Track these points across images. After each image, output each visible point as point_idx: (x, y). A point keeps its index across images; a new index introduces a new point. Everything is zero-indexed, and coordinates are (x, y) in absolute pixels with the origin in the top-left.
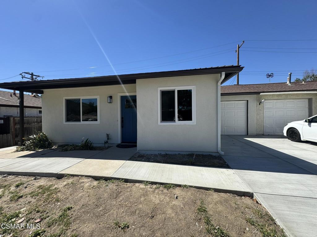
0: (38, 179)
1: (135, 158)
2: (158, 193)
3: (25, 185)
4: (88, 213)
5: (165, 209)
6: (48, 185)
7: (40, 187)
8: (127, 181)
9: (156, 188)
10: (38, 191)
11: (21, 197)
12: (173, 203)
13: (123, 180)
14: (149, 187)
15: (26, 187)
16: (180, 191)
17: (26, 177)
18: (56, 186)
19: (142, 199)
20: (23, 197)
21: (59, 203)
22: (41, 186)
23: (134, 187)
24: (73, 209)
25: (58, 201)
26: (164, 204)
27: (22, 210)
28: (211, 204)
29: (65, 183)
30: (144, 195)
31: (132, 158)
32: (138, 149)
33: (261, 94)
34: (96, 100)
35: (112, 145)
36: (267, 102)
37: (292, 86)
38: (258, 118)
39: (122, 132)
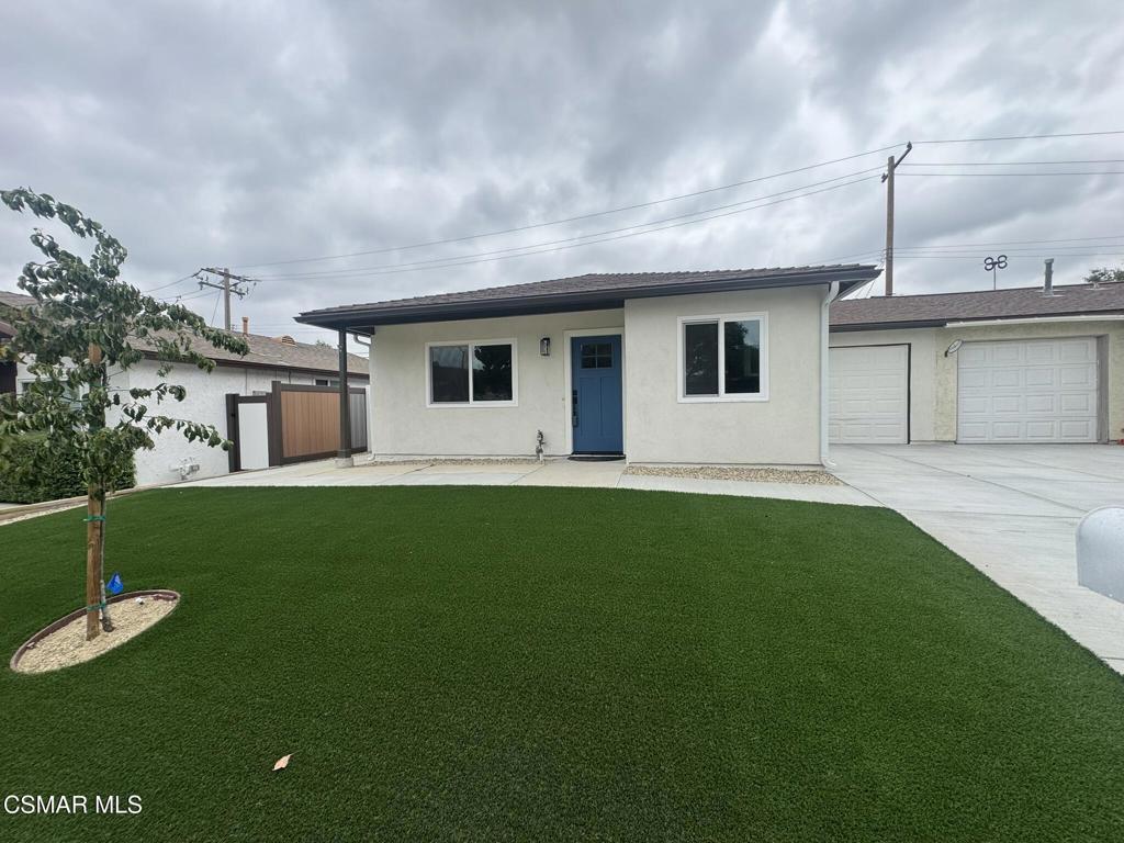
31: (625, 473)
32: (628, 460)
33: (949, 325)
34: (509, 347)
35: (551, 460)
36: (966, 346)
37: (1054, 299)
38: (940, 395)
39: (575, 426)
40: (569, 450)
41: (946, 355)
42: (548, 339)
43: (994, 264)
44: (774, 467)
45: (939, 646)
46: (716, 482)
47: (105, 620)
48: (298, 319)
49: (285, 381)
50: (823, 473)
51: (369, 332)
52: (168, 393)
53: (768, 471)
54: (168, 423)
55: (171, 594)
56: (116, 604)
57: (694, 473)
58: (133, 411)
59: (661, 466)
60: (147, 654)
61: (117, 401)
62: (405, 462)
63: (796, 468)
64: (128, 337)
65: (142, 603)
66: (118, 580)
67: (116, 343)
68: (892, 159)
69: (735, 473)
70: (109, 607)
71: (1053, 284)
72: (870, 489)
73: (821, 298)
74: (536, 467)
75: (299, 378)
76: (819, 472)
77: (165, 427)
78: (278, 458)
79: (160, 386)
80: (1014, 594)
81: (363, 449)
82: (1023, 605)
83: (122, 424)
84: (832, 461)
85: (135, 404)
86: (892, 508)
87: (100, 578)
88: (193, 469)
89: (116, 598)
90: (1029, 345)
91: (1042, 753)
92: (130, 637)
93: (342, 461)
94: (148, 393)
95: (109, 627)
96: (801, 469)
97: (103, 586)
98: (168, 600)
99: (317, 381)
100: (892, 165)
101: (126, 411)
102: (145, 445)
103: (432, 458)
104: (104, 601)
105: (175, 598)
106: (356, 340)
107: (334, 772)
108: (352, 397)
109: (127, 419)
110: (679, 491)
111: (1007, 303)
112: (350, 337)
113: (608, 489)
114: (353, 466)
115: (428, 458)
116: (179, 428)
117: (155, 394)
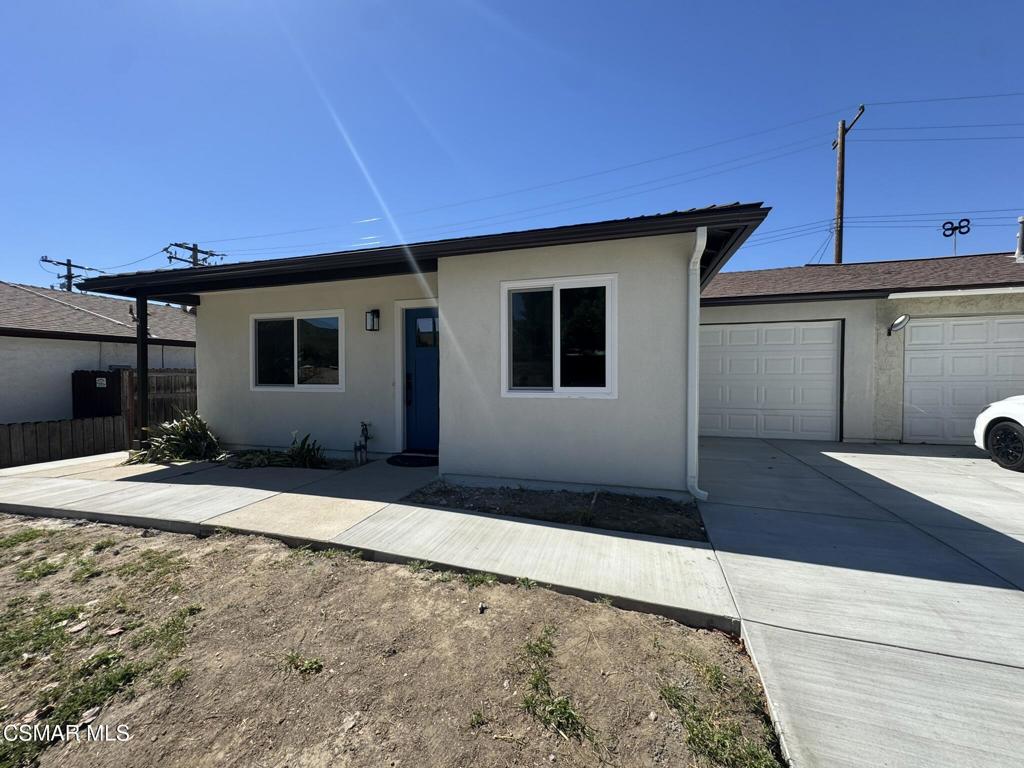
0: (152, 535)
1: (424, 495)
2: (438, 593)
3: (117, 548)
4: (234, 625)
5: (434, 638)
6: (168, 551)
7: (146, 555)
8: (369, 555)
9: (438, 581)
10: (139, 563)
11: (98, 574)
12: (466, 622)
13: (359, 553)
14: (421, 575)
15: (117, 553)
16: (503, 594)
17: (126, 528)
18: (185, 555)
19: (386, 606)
20: (103, 575)
21: (176, 597)
22: (150, 551)
23: (378, 574)
24: (201, 614)
25: (175, 590)
26: (439, 622)
27: (89, 604)
28: (578, 636)
29: (208, 550)
30: (395, 596)
32: (441, 470)
33: (892, 296)
34: (335, 321)
36: (915, 324)
41: (889, 334)
42: (376, 313)
73: (687, 255)
90: (998, 323)
111: (969, 270)
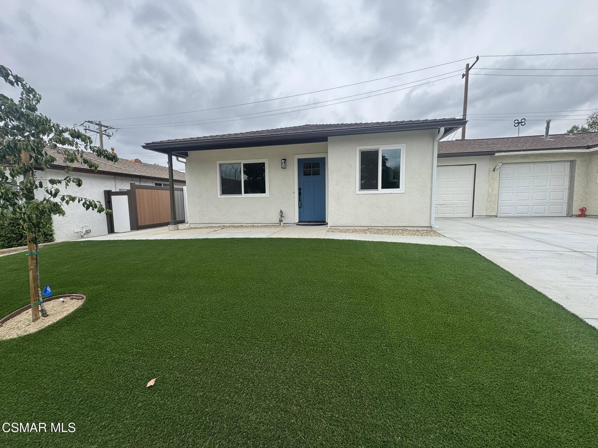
31: (328, 231)
32: (329, 225)
33: (497, 154)
34: (263, 164)
35: (287, 225)
36: (505, 166)
37: (549, 141)
38: (490, 191)
39: (300, 207)
40: (297, 221)
41: (494, 171)
42: (285, 160)
43: (519, 123)
44: (406, 228)
45: (501, 314)
46: (376, 235)
47: (42, 311)
48: (144, 147)
49: (137, 183)
50: (432, 231)
51: (185, 155)
52: (71, 182)
53: (403, 230)
54: (73, 199)
55: (80, 296)
56: (48, 302)
57: (364, 231)
58: (51, 192)
59: (347, 228)
60: (68, 328)
61: (41, 186)
62: (207, 227)
63: (418, 229)
64: (45, 148)
65: (63, 302)
66: (49, 289)
67: (38, 150)
68: (468, 65)
69: (386, 231)
70: (44, 304)
71: (549, 134)
72: (456, 238)
73: (433, 137)
74: (279, 229)
75: (146, 182)
76: (429, 230)
77: (71, 202)
78: (135, 226)
79: (67, 178)
80: (535, 288)
81: (183, 222)
82: (540, 293)
83: (45, 199)
84: (436, 226)
85: (53, 188)
86: (469, 247)
87: (38, 288)
88: (87, 232)
89: (49, 299)
90: (536, 165)
91: (557, 365)
92: (58, 319)
93: (171, 227)
94: (60, 182)
95: (45, 314)
96: (420, 229)
97: (40, 292)
98: (79, 299)
99: (156, 184)
100: (468, 69)
101: (47, 191)
102: (60, 213)
103: (222, 225)
104: (41, 300)
105: (82, 298)
106: (178, 159)
107: (182, 387)
108: (176, 192)
109: (48, 196)
110: (358, 240)
111: (526, 143)
112: (174, 158)
113: (320, 239)
114: (178, 229)
115: (220, 225)
116: (79, 201)
117: (64, 183)
